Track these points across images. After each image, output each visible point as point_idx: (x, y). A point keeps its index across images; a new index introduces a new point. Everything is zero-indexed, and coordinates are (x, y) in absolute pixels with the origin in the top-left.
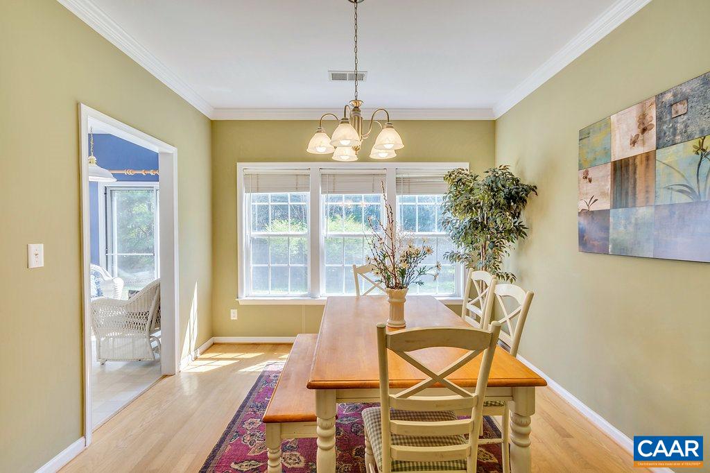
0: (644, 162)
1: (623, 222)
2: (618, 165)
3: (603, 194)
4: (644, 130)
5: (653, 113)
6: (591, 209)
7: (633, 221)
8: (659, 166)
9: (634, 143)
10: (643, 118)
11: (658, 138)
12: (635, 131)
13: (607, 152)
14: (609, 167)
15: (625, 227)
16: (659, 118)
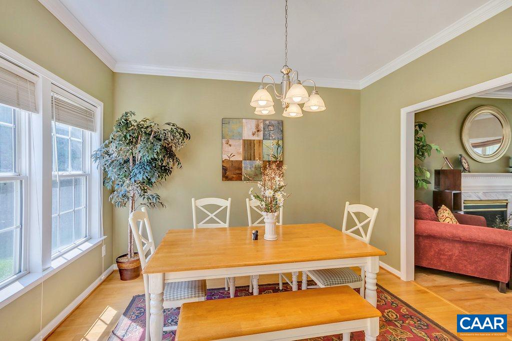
0: (258, 144)
1: (249, 166)
2: (246, 142)
3: (239, 153)
4: (258, 131)
5: (262, 126)
6: (231, 159)
7: (254, 166)
8: (264, 146)
9: (254, 134)
10: (257, 126)
11: (264, 136)
12: (254, 130)
13: (240, 134)
14: (241, 141)
15: (250, 168)
16: (264, 129)
